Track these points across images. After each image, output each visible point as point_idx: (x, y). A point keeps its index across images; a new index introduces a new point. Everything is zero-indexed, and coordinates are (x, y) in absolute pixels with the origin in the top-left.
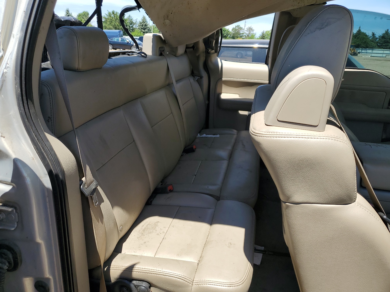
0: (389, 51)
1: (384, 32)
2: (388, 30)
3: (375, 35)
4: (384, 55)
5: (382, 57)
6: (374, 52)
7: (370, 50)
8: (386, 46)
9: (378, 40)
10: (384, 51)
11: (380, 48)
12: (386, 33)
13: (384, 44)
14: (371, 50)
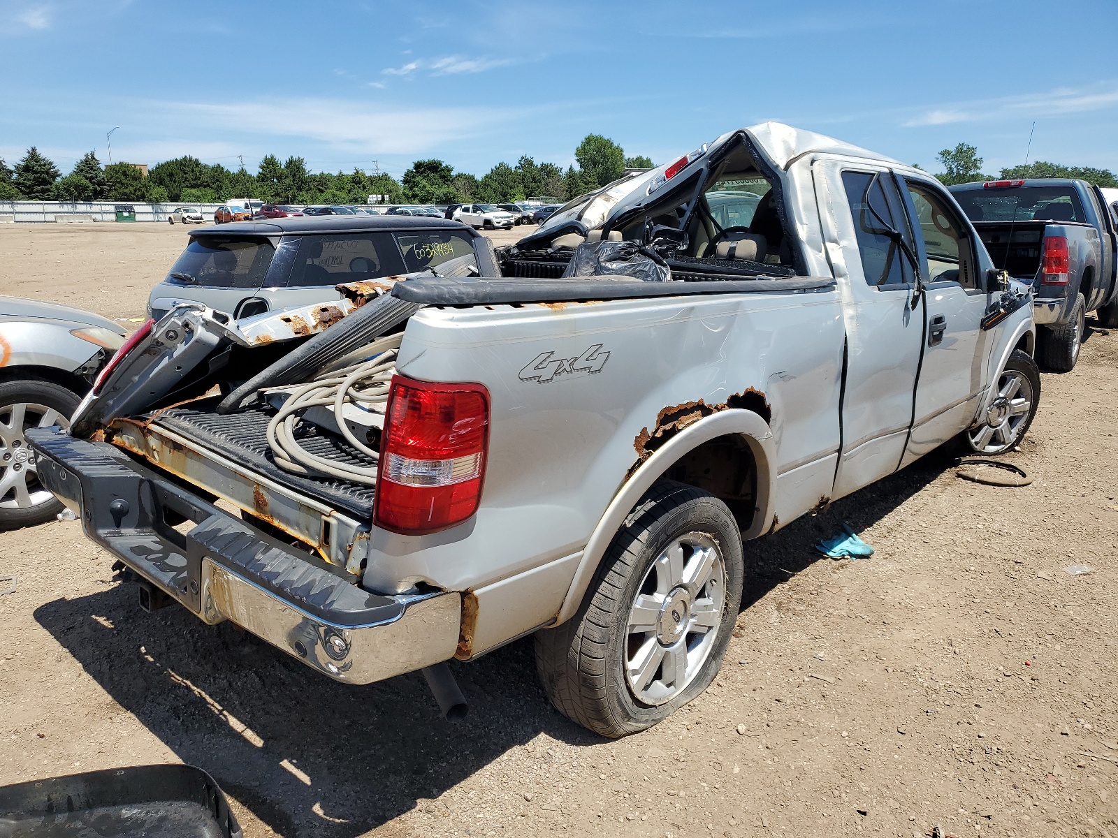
0: (57, 206)
1: (27, 155)
2: (34, 150)
3: (4, 164)
4: (51, 217)
5: (45, 221)
6: (18, 208)
7: (6, 203)
8: (43, 191)
9: (15, 176)
10: (45, 206)
11: (31, 198)
12: (33, 157)
13: (37, 188)
14: (8, 203)
